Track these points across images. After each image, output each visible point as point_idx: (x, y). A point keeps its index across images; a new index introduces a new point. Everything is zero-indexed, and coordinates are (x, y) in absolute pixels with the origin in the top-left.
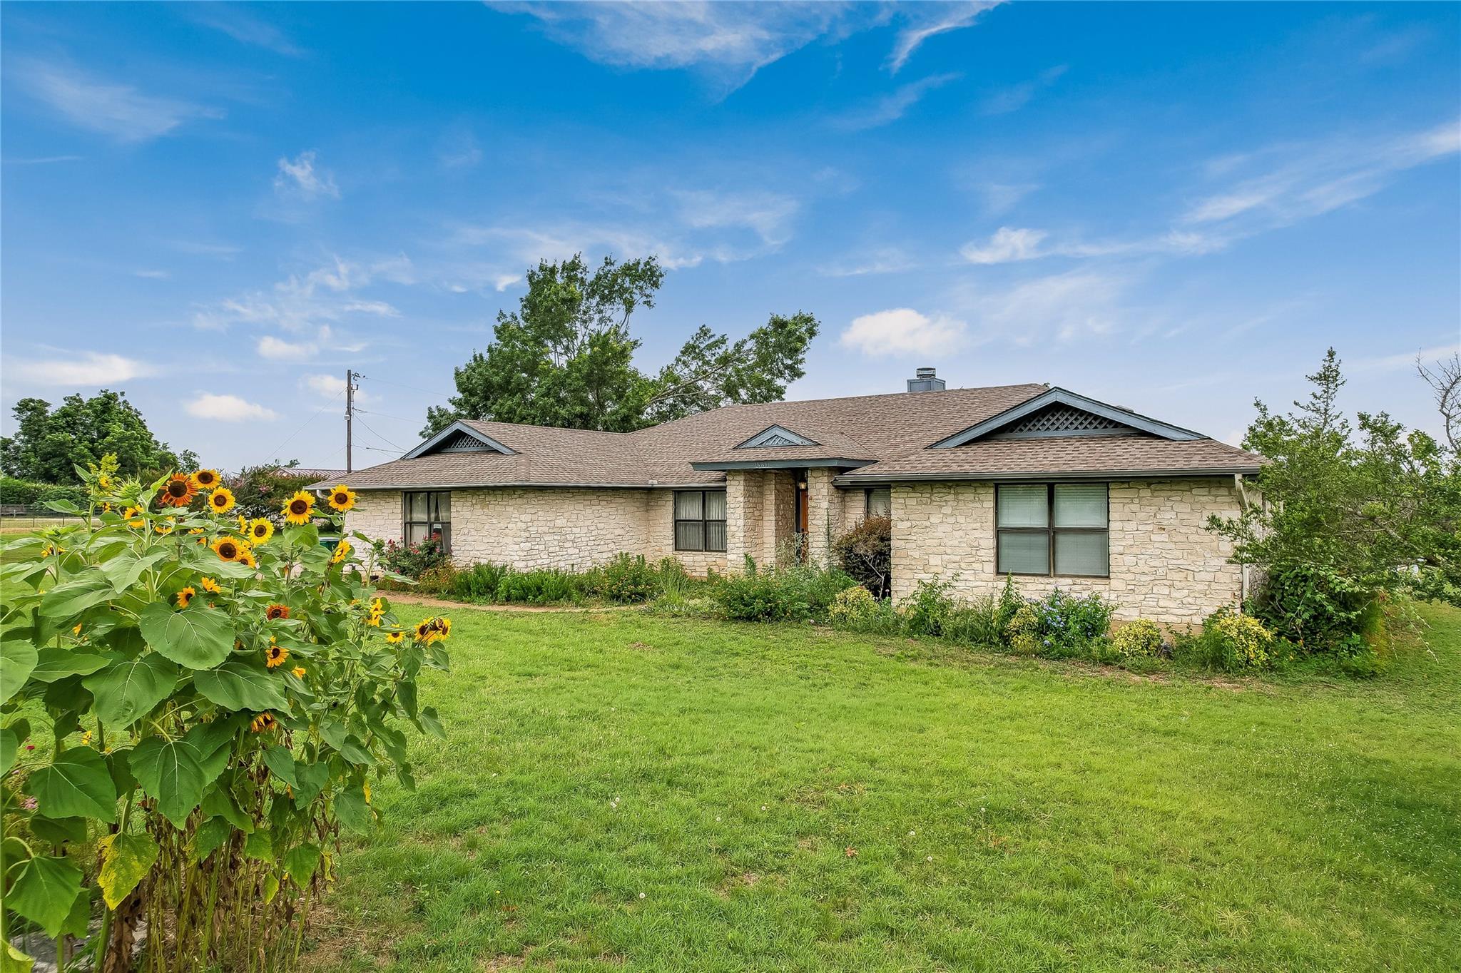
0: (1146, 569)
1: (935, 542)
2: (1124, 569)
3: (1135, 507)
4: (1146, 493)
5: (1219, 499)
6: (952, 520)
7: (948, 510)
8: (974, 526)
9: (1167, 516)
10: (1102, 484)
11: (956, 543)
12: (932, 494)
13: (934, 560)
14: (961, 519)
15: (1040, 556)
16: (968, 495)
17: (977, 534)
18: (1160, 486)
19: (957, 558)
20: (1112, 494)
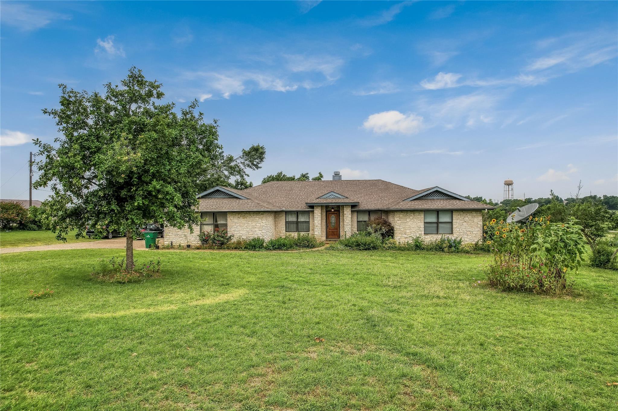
0: (462, 231)
1: (408, 226)
2: (457, 231)
3: (459, 217)
4: (462, 213)
5: (478, 215)
6: (412, 220)
7: (412, 218)
8: (419, 222)
9: (466, 219)
10: (451, 211)
11: (414, 226)
12: (407, 213)
13: (408, 231)
14: (415, 220)
15: (435, 229)
16: (417, 214)
17: (420, 224)
18: (465, 212)
19: (414, 230)
20: (453, 213)
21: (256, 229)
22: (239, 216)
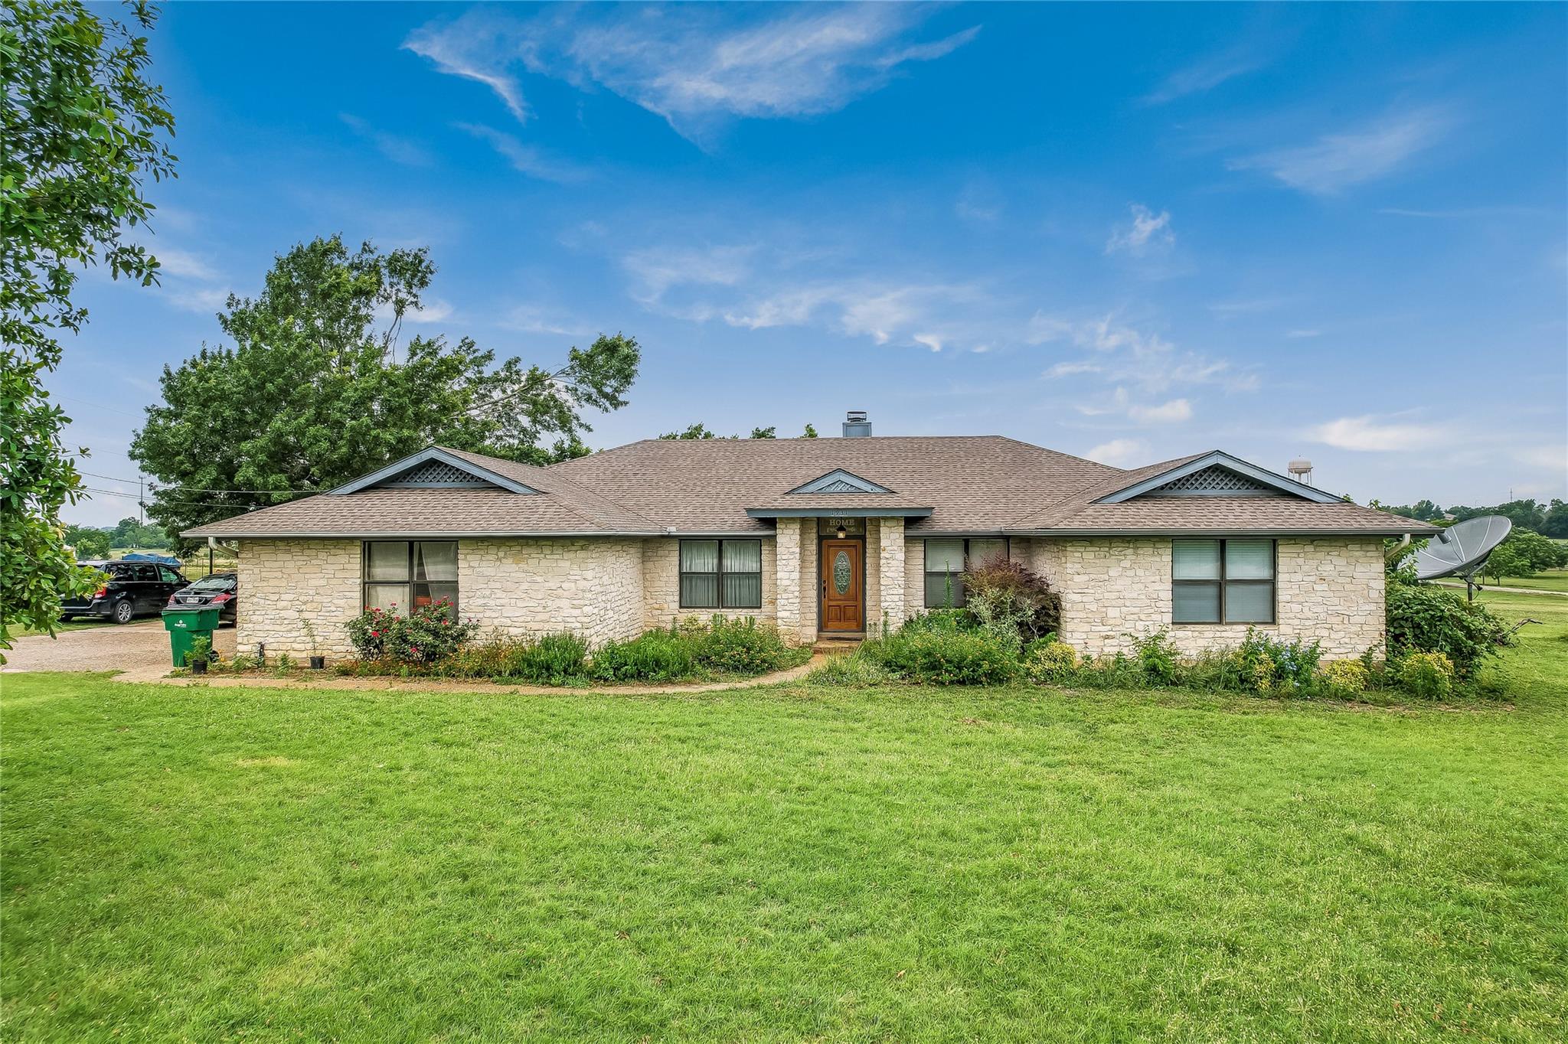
0: (1310, 615)
1: (1114, 595)
2: (1291, 615)
3: (1300, 561)
4: (1310, 548)
5: (1369, 554)
6: (1131, 573)
7: (1127, 563)
8: (1153, 579)
9: (1327, 569)
10: (1272, 542)
11: (1135, 595)
12: (1110, 548)
13: (1112, 613)
14: (1140, 572)
15: (1212, 604)
16: (1146, 550)
17: (1157, 586)
18: (1321, 543)
19: (1136, 610)
20: (1280, 549)
21: (564, 603)
22: (501, 554)
